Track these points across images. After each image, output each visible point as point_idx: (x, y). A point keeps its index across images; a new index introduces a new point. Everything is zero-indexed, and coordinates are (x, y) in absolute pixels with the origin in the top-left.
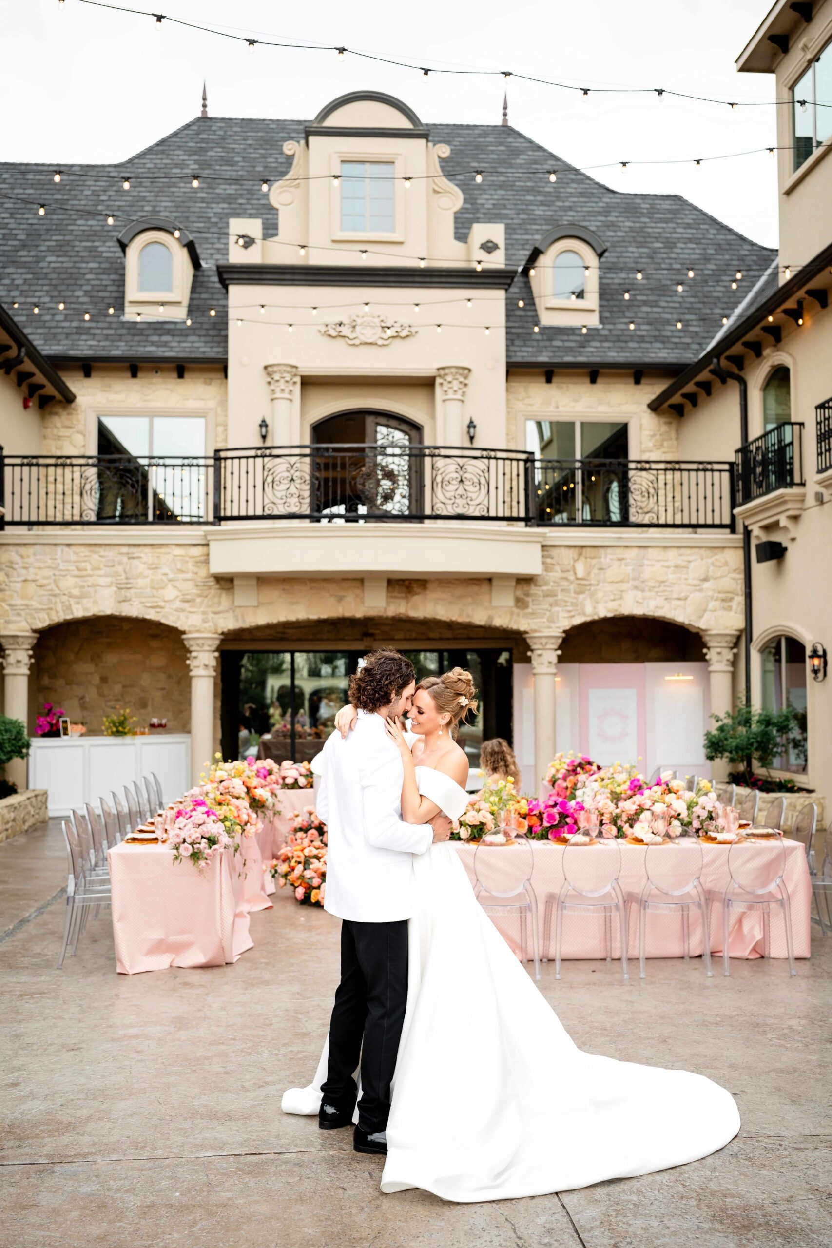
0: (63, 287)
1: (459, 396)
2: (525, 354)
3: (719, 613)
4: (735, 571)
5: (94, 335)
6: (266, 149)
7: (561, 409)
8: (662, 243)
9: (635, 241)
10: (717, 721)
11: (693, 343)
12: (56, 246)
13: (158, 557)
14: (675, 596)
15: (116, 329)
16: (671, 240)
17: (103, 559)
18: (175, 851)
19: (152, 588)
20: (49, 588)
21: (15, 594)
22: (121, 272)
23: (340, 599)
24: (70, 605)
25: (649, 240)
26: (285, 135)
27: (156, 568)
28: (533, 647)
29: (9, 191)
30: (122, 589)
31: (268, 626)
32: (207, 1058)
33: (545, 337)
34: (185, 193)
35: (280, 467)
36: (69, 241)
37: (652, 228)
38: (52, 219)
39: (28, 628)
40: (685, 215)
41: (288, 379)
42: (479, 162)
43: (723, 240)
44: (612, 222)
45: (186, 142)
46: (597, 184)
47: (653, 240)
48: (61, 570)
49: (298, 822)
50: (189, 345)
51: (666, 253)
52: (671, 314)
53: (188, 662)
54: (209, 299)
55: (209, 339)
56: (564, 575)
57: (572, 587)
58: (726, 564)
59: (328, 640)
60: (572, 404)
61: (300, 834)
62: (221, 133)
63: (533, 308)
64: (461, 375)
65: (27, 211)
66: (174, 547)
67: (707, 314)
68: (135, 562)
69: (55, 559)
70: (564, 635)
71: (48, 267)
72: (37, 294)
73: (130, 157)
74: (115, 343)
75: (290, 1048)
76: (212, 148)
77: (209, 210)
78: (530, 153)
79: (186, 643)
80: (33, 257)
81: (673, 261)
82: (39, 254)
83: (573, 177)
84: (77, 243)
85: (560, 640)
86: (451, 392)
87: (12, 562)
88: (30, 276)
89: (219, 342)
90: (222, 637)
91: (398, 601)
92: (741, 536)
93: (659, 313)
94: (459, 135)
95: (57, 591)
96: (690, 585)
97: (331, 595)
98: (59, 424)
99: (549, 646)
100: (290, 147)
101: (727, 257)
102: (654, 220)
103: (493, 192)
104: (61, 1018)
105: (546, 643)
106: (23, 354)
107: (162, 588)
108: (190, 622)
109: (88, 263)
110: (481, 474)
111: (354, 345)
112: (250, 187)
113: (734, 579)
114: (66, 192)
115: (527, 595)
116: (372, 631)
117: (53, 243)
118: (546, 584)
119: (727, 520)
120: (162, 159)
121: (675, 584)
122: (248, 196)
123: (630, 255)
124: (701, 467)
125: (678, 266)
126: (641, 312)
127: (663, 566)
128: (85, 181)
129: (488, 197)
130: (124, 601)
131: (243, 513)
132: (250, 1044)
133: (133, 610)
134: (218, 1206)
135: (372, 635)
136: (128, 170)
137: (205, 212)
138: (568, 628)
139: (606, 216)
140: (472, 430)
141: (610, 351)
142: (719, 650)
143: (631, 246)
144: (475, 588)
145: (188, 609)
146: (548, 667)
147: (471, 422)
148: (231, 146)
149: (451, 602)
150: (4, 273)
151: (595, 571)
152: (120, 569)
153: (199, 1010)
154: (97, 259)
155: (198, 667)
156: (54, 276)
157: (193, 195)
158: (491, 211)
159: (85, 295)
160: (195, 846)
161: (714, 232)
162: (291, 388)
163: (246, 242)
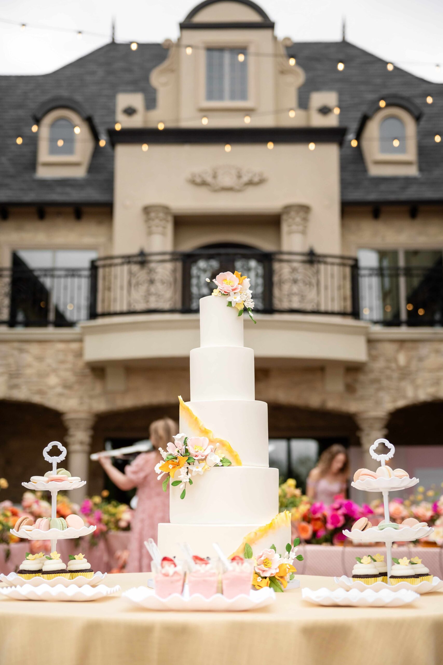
1: (301, 229)
2: (357, 195)
5: (12, 188)
13: (44, 351)
15: (29, 184)
19: (38, 376)
28: (362, 428)
33: (373, 184)
41: (162, 217)
45: (97, 59)
50: (85, 194)
55: (101, 190)
56: (387, 364)
57: (394, 376)
60: (396, 236)
62: (125, 52)
63: (363, 163)
64: (301, 211)
66: (57, 342)
68: (24, 355)
70: (388, 417)
74: (26, 193)
78: (363, 58)
79: (65, 421)
85: (386, 421)
86: (294, 225)
89: (107, 190)
90: (95, 417)
99: (376, 426)
103: (333, 84)
105: (374, 424)
107: (46, 377)
108: (69, 405)
111: (215, 190)
115: (356, 381)
118: (372, 371)
120: (78, 70)
128: (17, 85)
130: (14, 387)
133: (22, 395)
136: (52, 78)
138: (392, 411)
141: (427, 192)
144: (310, 377)
145: (68, 394)
151: (415, 361)
152: (11, 360)
155: (74, 444)
159: (8, 162)
162: (165, 225)
163: (130, 111)
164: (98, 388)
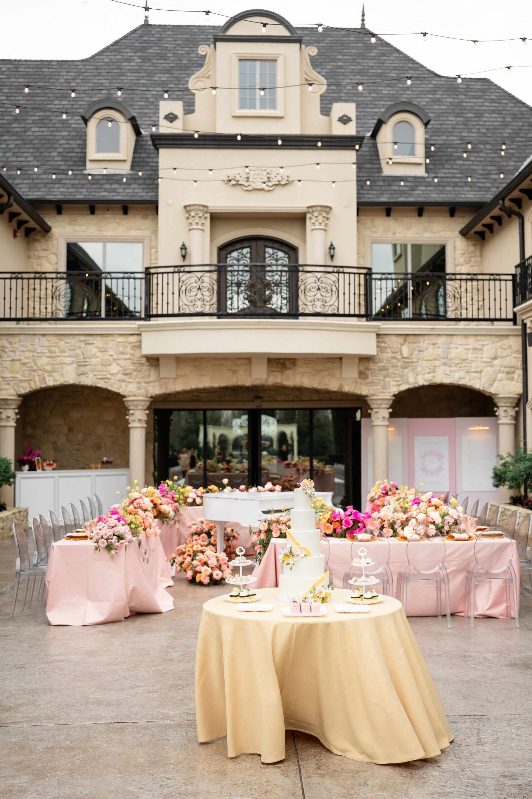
0: (43, 150)
1: (322, 227)
2: (371, 196)
3: (505, 382)
4: (516, 352)
5: (64, 184)
6: (190, 48)
7: (397, 235)
8: (474, 113)
9: (454, 113)
10: (502, 459)
11: (493, 187)
12: (39, 120)
13: (106, 343)
14: (473, 370)
15: (80, 180)
16: (480, 112)
17: (68, 345)
18: (96, 544)
19: (102, 365)
20: (29, 365)
21: (6, 370)
22: (84, 138)
23: (235, 372)
24: (44, 377)
25: (463, 111)
26: (204, 37)
27: (105, 351)
28: (372, 406)
29: (6, 80)
30: (80, 366)
31: (185, 392)
32: (104, 673)
33: (386, 184)
34: (131, 80)
35: (190, 280)
36: (48, 116)
37: (467, 102)
38: (36, 101)
39: (15, 393)
40: (491, 92)
41: (201, 215)
42: (343, 55)
43: (518, 111)
44: (437, 98)
45: (133, 43)
46: (428, 70)
47: (468, 111)
48: (38, 353)
49: (194, 529)
50: (131, 191)
51: (476, 121)
52: (478, 165)
53: (127, 417)
54: (147, 157)
55: (146, 186)
56: (394, 355)
57: (399, 364)
58: (510, 347)
59: (230, 401)
60: (405, 231)
61: (195, 537)
62: (158, 36)
63: (378, 162)
64: (324, 211)
65: (19, 94)
66: (117, 336)
67: (504, 166)
68: (90, 347)
69: (34, 345)
70: (394, 398)
71: (33, 135)
72: (25, 155)
73: (93, 54)
74: (79, 190)
75: (158, 668)
76: (152, 47)
77: (148, 92)
78: (381, 48)
79: (126, 404)
80: (22, 128)
81: (481, 127)
82: (27, 126)
83: (411, 65)
84: (53, 118)
85: (391, 402)
86: (317, 223)
87: (3, 347)
88: (20, 142)
89: (153, 189)
90: (151, 399)
91: (275, 374)
92: (520, 327)
93: (469, 165)
94: (330, 36)
95: (35, 368)
96: (483, 362)
97: (228, 370)
98: (39, 248)
99: (383, 406)
100: (203, 49)
101: (520, 124)
102: (469, 97)
103: (352, 77)
104: (16, 650)
105: (381, 404)
106: (11, 201)
107: (109, 365)
108: (128, 390)
109: (61, 132)
110: (333, 284)
111: (248, 191)
112: (178, 76)
113: (515, 358)
114: (47, 80)
115: (367, 369)
116: (261, 395)
117: (37, 118)
118: (381, 361)
119: (510, 316)
120: (115, 56)
121: (473, 361)
122: (177, 82)
123: (450, 122)
124: (492, 277)
125: (484, 131)
126: (456, 164)
127: (464, 349)
128: (60, 72)
129: (349, 81)
130: (82, 374)
131: (165, 312)
132: (133, 665)
133: (88, 380)
134: (90, 748)
135: (261, 398)
136: (91, 64)
137: (145, 94)
138: (396, 393)
139: (434, 95)
140: (332, 251)
141: (432, 193)
142: (505, 408)
143: (451, 116)
144: (330, 365)
145: (127, 380)
146: (382, 421)
147: (332, 245)
148: (165, 45)
149: (313, 375)
150: (1, 140)
151: (416, 352)
152: (79, 351)
153: (105, 646)
154: (68, 129)
155: (134, 421)
156: (37, 142)
157: (137, 82)
158: (351, 91)
159: (58, 156)
160: (109, 541)
161: (512, 105)
162: (203, 222)
163: (171, 118)
164: (153, 375)
